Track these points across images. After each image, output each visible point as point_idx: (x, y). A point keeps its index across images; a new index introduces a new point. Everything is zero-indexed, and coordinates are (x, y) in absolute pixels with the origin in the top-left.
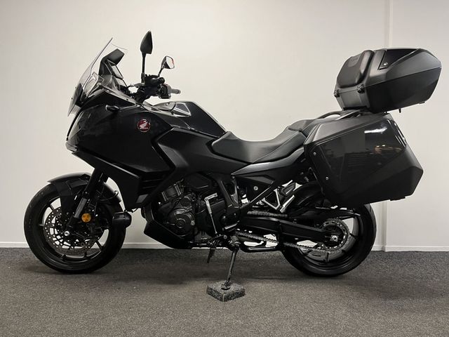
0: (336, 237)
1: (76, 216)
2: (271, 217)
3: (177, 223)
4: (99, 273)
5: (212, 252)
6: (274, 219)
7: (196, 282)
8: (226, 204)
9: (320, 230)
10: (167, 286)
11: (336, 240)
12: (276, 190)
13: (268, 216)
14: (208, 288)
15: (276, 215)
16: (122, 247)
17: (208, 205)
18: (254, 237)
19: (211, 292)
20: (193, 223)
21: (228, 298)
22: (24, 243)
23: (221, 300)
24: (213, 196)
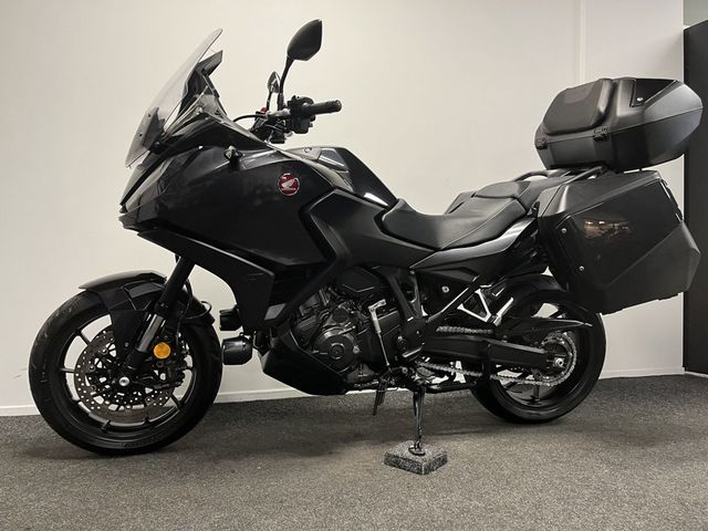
0: (560, 360)
1: (142, 348)
2: (468, 334)
3: (331, 351)
4: (173, 450)
5: (380, 397)
6: (472, 338)
7: (354, 449)
8: (403, 317)
9: (541, 351)
10: (312, 460)
11: (561, 366)
12: (478, 292)
13: (464, 333)
14: (389, 455)
15: (475, 331)
16: (215, 402)
17: (375, 318)
18: (442, 368)
19: (394, 462)
20: (356, 349)
21: (429, 470)
22: (30, 407)
23: (419, 473)
24: (380, 303)
